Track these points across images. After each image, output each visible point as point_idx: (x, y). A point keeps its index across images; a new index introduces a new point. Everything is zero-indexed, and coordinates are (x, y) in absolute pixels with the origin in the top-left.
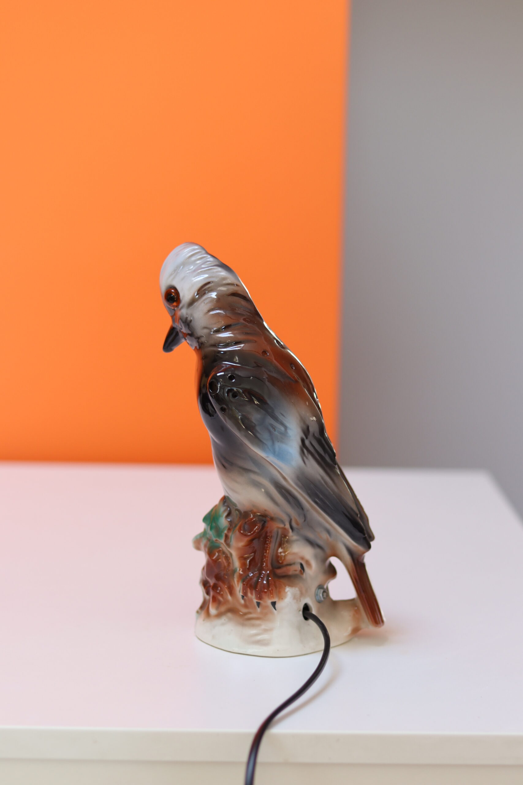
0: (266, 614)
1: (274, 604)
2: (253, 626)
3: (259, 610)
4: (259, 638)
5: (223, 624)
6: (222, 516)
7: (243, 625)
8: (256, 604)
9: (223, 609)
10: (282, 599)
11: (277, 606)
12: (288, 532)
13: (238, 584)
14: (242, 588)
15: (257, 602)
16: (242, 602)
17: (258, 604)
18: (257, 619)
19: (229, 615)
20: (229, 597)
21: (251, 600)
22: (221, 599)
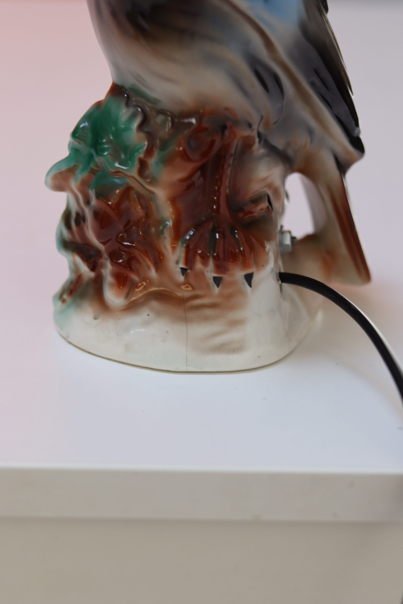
0: (229, 297)
1: (249, 278)
2: (206, 319)
3: (216, 290)
4: (219, 340)
5: (146, 324)
6: (127, 129)
7: (186, 320)
8: (212, 281)
9: (138, 294)
10: (263, 266)
11: (254, 280)
12: (254, 143)
13: (174, 248)
14: (183, 255)
15: (215, 278)
16: (181, 278)
17: (218, 281)
18: (213, 306)
19: (155, 304)
20: (153, 273)
21: (201, 275)
22: (135, 277)
